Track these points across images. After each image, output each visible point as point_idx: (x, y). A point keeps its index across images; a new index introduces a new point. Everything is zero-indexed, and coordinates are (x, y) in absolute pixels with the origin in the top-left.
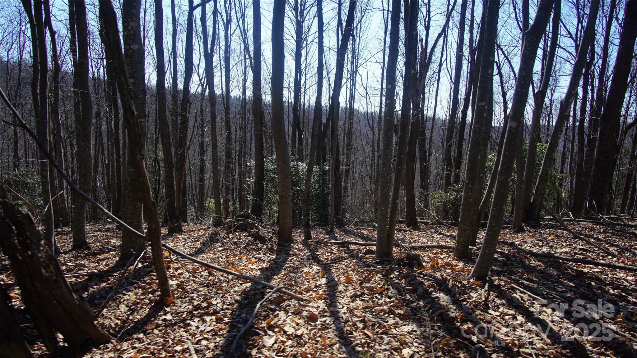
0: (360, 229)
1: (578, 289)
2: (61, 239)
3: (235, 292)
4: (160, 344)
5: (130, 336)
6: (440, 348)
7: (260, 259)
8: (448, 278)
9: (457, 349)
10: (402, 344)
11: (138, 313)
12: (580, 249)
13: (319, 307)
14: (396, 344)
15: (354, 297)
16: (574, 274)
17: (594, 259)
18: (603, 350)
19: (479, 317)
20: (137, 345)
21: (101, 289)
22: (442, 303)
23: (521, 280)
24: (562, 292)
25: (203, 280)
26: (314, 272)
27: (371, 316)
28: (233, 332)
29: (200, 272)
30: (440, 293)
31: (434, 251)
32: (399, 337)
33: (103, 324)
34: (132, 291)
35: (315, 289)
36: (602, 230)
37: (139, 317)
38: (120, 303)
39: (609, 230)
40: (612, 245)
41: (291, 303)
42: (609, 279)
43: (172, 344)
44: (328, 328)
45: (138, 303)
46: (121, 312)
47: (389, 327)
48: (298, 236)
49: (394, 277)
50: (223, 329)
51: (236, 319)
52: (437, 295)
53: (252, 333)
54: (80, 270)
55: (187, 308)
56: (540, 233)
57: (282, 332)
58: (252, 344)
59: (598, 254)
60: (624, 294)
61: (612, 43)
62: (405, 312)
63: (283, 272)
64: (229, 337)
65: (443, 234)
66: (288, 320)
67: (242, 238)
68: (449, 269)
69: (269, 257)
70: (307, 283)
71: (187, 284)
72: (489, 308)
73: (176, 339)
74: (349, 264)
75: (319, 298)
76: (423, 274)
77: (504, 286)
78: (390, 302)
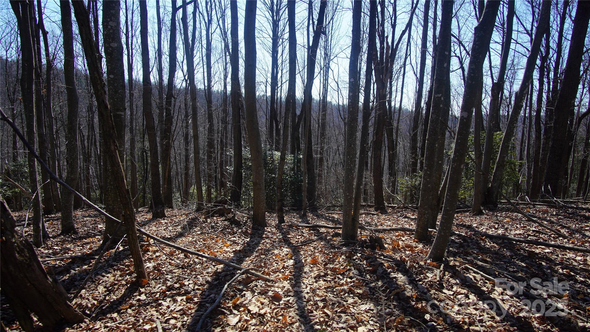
0: (331, 213)
1: (529, 269)
2: (52, 224)
3: (208, 273)
4: (131, 323)
5: (104, 316)
6: (394, 326)
7: (234, 242)
8: (407, 259)
9: (411, 327)
10: (358, 323)
11: (114, 294)
12: (533, 231)
13: (284, 287)
14: (353, 322)
15: (318, 278)
16: (526, 254)
17: (546, 241)
18: (549, 327)
19: (433, 296)
20: (109, 324)
21: (82, 271)
22: (400, 283)
23: (475, 261)
24: (514, 272)
25: (179, 262)
26: (283, 254)
27: (332, 295)
28: (201, 311)
29: (176, 255)
30: (398, 274)
31: (397, 234)
32: (356, 315)
33: (81, 304)
34: (111, 272)
35: (282, 270)
36: (554, 213)
37: (115, 297)
38: (99, 284)
39: (562, 213)
40: (563, 227)
41: (258, 284)
42: (559, 259)
43: (142, 323)
44: (291, 307)
45: (116, 284)
46: (99, 293)
47: (348, 306)
48: (272, 220)
49: (356, 259)
50: (192, 309)
51: (205, 298)
52: (396, 276)
53: (218, 312)
54: (65, 253)
55: (160, 288)
56: (497, 216)
57: (247, 312)
58: (217, 323)
59: (550, 236)
60: (572, 274)
61: (566, 38)
62: (364, 292)
63: (255, 254)
64: (196, 317)
65: (408, 218)
66: (254, 300)
67: (219, 222)
68: (409, 250)
69: (243, 240)
70: (276, 265)
71: (163, 266)
72: (443, 287)
73: (147, 318)
74: (318, 246)
75: (285, 279)
76: (383, 255)
77: (459, 267)
78: (351, 282)
